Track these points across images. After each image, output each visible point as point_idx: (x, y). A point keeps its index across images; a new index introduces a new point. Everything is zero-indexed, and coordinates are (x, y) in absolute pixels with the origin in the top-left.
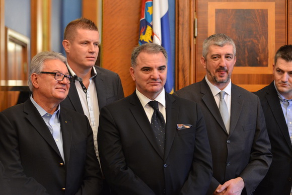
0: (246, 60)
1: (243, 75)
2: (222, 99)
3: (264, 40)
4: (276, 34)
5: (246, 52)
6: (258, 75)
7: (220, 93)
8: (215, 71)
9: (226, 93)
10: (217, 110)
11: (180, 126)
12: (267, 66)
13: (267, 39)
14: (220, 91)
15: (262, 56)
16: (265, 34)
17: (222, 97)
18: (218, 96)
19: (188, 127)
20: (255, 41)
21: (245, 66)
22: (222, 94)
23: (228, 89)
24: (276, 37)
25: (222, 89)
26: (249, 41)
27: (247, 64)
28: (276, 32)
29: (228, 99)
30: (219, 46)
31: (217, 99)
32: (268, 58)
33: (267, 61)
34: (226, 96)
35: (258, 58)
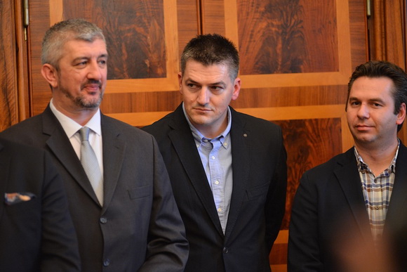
0: (125, 66)
1: (120, 95)
2: (85, 142)
3: (158, 27)
4: (178, 15)
5: (124, 51)
6: (147, 94)
7: (79, 132)
8: (79, 88)
9: (92, 131)
10: (77, 163)
11: (11, 198)
12: (164, 75)
13: (161, 25)
14: (79, 127)
15: (154, 57)
16: (159, 15)
17: (85, 138)
18: (77, 138)
19: (26, 198)
20: (140, 30)
21: (124, 78)
22: (85, 132)
23: (95, 123)
24: (178, 20)
25: (83, 124)
26: (129, 31)
27: (126, 74)
28: (178, 11)
29: (96, 142)
30: (87, 40)
31: (75, 143)
32: (165, 60)
33: (164, 66)
34: (91, 136)
35: (147, 62)
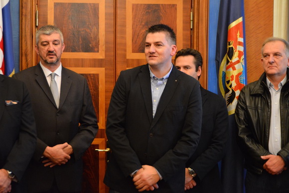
0: (80, 46)
1: (78, 60)
2: (53, 79)
3: (96, 30)
4: (105, 25)
5: (80, 40)
6: (90, 59)
7: (51, 75)
9: (56, 74)
11: (8, 103)
12: (98, 51)
13: (98, 29)
14: (51, 72)
15: (94, 43)
16: (97, 24)
17: (53, 77)
18: (50, 77)
19: (15, 103)
20: (88, 31)
21: (80, 52)
22: (53, 75)
23: (58, 71)
24: (105, 27)
25: (53, 71)
26: (83, 31)
27: (81, 50)
28: (105, 23)
30: (47, 34)
32: (99, 45)
33: (98, 48)
35: (91, 45)
